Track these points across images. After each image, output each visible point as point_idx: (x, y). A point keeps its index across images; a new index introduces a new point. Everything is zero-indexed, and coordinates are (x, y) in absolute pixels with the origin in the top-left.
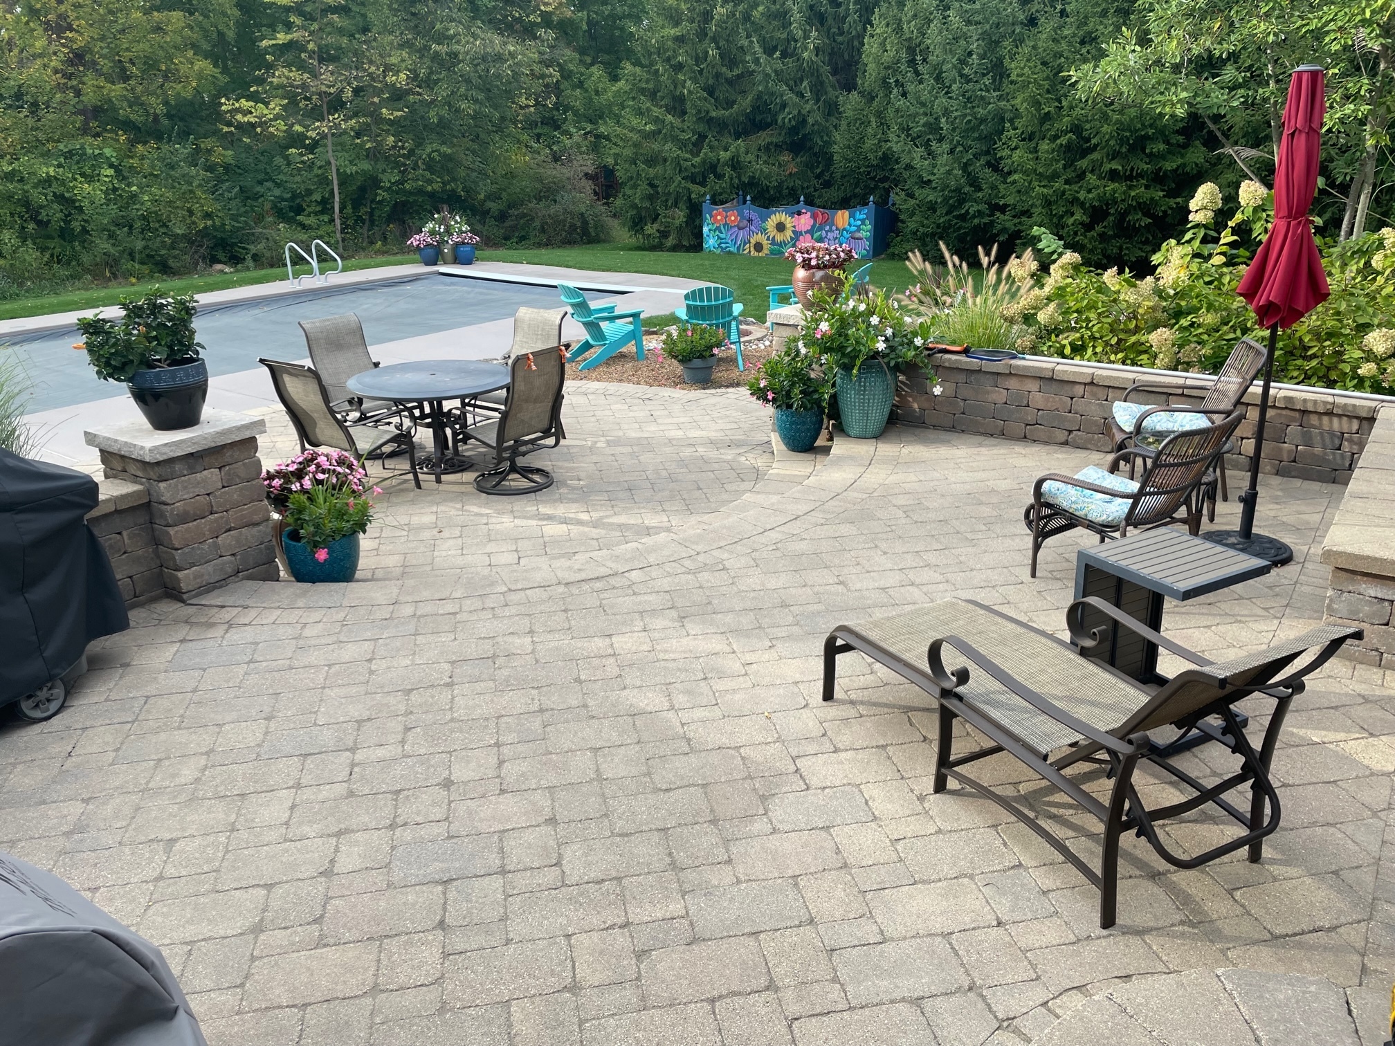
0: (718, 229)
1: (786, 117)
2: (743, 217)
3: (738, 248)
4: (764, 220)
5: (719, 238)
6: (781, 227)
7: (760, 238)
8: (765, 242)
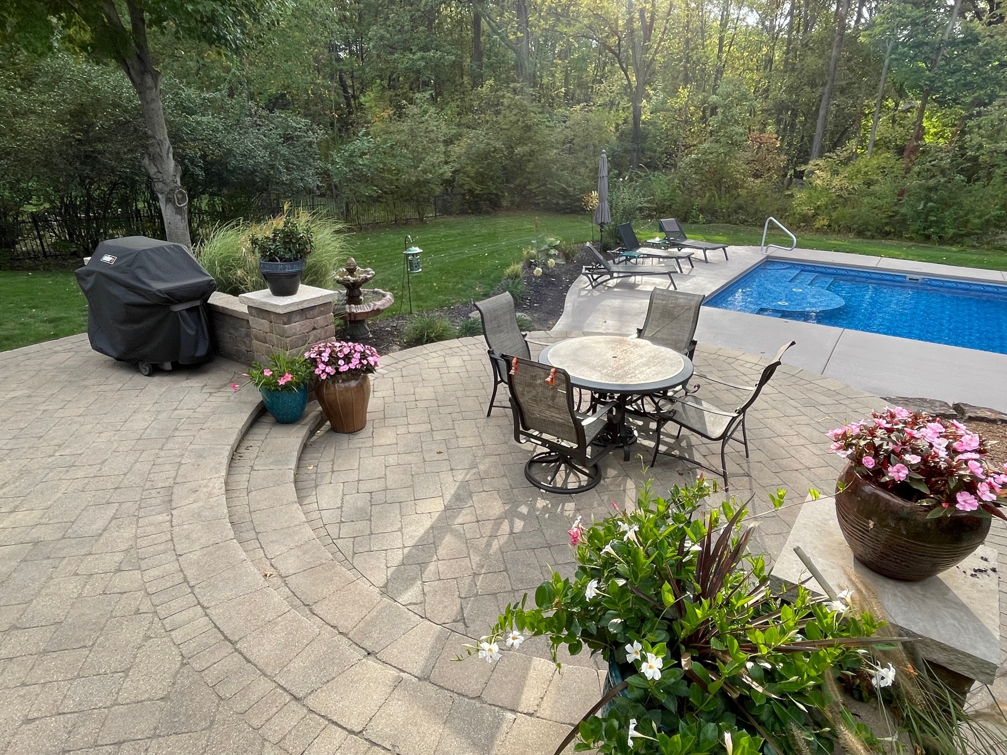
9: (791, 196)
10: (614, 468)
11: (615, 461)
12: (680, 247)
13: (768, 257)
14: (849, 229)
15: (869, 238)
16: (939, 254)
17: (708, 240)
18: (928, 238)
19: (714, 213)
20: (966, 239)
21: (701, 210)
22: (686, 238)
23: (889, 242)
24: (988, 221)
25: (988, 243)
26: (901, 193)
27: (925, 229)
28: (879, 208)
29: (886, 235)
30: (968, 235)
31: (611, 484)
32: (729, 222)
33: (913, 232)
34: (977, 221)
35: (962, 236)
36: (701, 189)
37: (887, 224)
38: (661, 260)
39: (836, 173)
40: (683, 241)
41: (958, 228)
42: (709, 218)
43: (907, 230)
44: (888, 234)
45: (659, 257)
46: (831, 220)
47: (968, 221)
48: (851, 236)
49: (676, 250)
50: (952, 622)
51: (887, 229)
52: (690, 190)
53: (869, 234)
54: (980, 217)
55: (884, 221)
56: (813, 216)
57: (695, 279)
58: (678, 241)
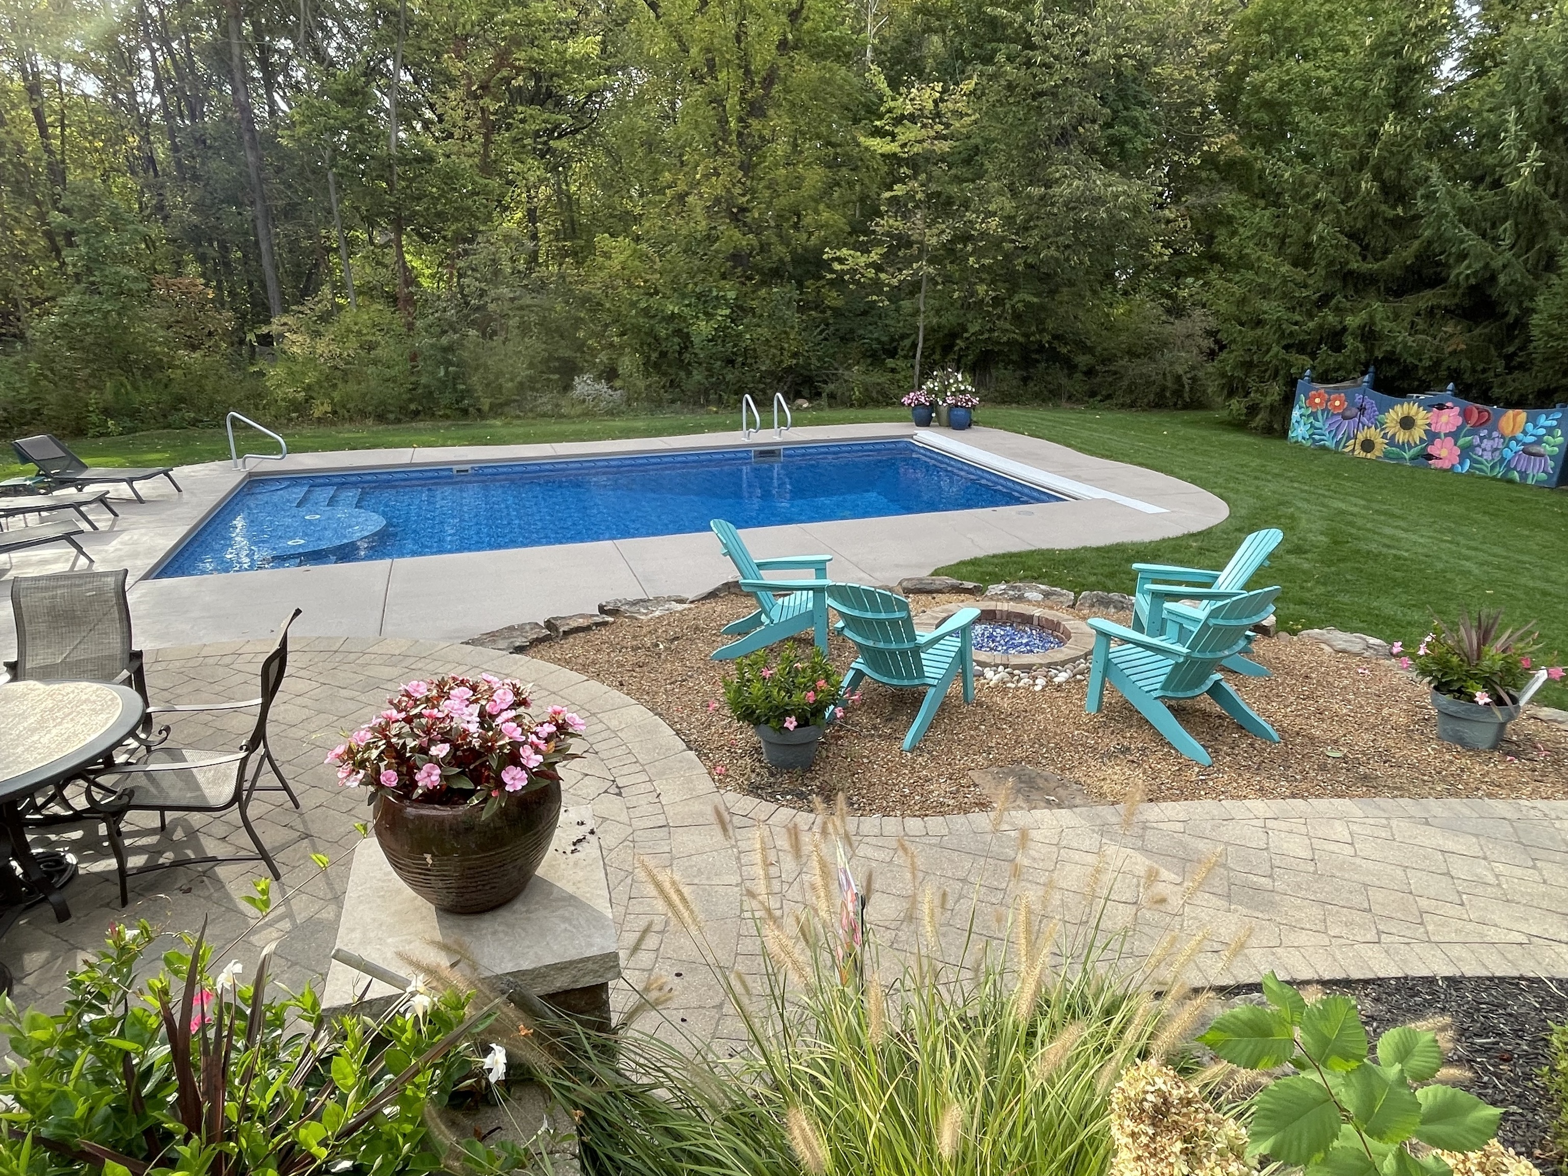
0: (1314, 415)
1: (1462, 272)
2: (1352, 404)
3: (1338, 443)
4: (1383, 409)
5: (1312, 426)
6: (1407, 423)
7: (1372, 433)
8: (1379, 441)
9: (261, 374)
10: (37, 949)
11: (39, 933)
12: (80, 484)
13: (250, 474)
14: (364, 414)
15: (393, 423)
16: (482, 432)
17: (136, 464)
18: (465, 412)
19: (133, 414)
20: (506, 409)
21: (107, 412)
22: (85, 467)
23: (421, 425)
24: (521, 384)
25: (531, 410)
26: (414, 357)
27: (457, 402)
28: (393, 380)
29: (416, 415)
30: (507, 403)
31: (39, 983)
32: (169, 426)
33: (446, 407)
34: (510, 385)
35: (501, 405)
36: (90, 375)
37: (411, 400)
38: (44, 514)
39: (318, 334)
40: (81, 472)
41: (493, 396)
42: (129, 424)
43: (437, 404)
44: (416, 413)
45: (39, 509)
46: (332, 403)
47: (500, 387)
48: (370, 422)
49: (72, 490)
50: (563, 926)
51: (413, 407)
52: (71, 379)
53: (391, 416)
54: (512, 380)
55: (405, 396)
56: (307, 401)
57: (125, 537)
58: (70, 474)
